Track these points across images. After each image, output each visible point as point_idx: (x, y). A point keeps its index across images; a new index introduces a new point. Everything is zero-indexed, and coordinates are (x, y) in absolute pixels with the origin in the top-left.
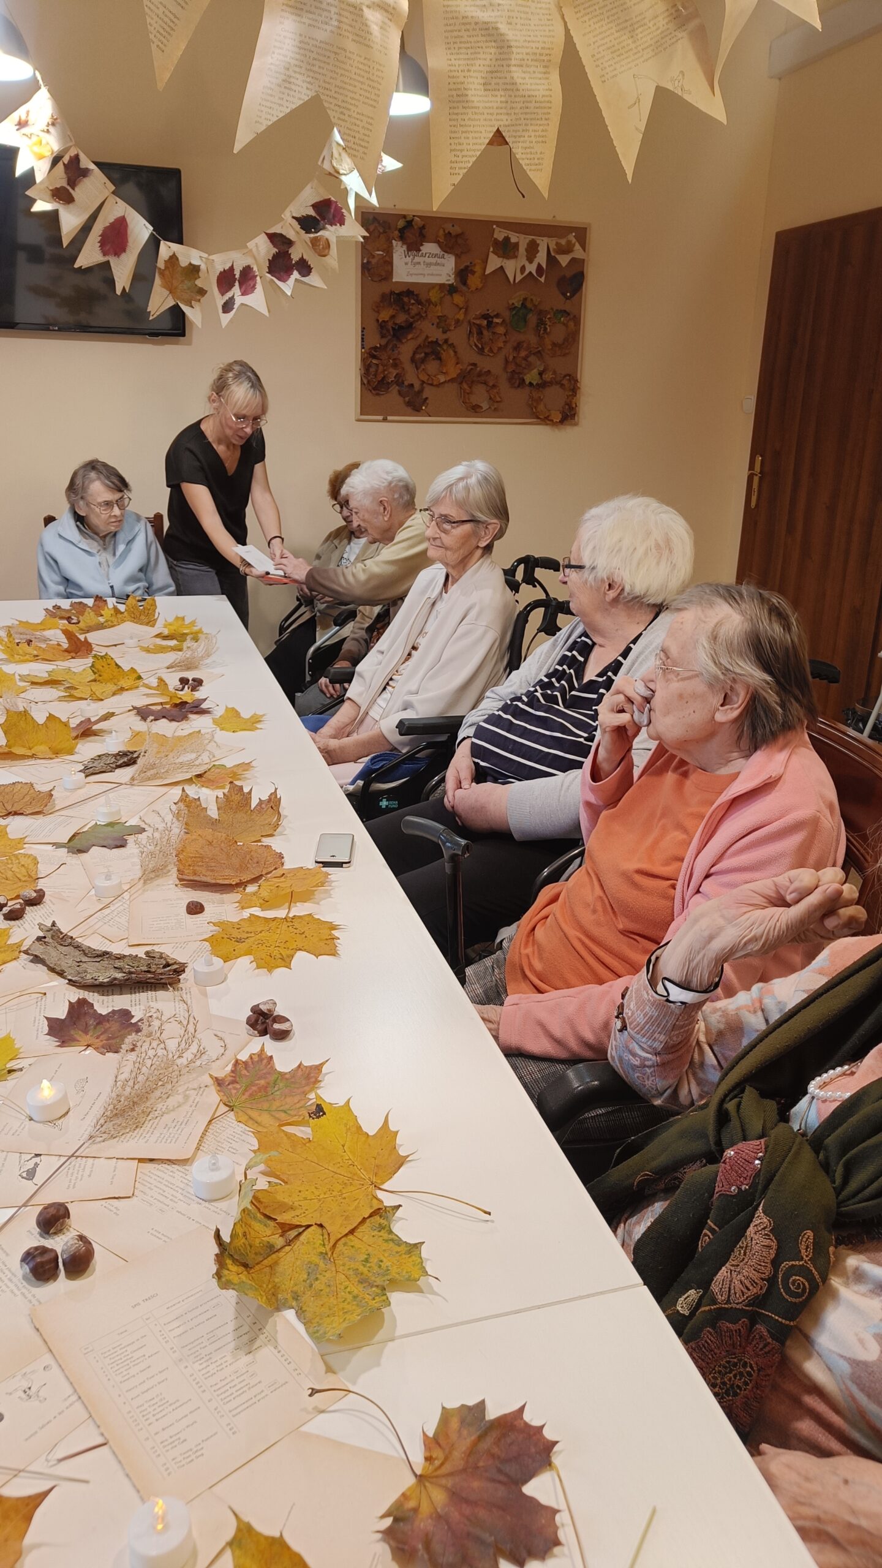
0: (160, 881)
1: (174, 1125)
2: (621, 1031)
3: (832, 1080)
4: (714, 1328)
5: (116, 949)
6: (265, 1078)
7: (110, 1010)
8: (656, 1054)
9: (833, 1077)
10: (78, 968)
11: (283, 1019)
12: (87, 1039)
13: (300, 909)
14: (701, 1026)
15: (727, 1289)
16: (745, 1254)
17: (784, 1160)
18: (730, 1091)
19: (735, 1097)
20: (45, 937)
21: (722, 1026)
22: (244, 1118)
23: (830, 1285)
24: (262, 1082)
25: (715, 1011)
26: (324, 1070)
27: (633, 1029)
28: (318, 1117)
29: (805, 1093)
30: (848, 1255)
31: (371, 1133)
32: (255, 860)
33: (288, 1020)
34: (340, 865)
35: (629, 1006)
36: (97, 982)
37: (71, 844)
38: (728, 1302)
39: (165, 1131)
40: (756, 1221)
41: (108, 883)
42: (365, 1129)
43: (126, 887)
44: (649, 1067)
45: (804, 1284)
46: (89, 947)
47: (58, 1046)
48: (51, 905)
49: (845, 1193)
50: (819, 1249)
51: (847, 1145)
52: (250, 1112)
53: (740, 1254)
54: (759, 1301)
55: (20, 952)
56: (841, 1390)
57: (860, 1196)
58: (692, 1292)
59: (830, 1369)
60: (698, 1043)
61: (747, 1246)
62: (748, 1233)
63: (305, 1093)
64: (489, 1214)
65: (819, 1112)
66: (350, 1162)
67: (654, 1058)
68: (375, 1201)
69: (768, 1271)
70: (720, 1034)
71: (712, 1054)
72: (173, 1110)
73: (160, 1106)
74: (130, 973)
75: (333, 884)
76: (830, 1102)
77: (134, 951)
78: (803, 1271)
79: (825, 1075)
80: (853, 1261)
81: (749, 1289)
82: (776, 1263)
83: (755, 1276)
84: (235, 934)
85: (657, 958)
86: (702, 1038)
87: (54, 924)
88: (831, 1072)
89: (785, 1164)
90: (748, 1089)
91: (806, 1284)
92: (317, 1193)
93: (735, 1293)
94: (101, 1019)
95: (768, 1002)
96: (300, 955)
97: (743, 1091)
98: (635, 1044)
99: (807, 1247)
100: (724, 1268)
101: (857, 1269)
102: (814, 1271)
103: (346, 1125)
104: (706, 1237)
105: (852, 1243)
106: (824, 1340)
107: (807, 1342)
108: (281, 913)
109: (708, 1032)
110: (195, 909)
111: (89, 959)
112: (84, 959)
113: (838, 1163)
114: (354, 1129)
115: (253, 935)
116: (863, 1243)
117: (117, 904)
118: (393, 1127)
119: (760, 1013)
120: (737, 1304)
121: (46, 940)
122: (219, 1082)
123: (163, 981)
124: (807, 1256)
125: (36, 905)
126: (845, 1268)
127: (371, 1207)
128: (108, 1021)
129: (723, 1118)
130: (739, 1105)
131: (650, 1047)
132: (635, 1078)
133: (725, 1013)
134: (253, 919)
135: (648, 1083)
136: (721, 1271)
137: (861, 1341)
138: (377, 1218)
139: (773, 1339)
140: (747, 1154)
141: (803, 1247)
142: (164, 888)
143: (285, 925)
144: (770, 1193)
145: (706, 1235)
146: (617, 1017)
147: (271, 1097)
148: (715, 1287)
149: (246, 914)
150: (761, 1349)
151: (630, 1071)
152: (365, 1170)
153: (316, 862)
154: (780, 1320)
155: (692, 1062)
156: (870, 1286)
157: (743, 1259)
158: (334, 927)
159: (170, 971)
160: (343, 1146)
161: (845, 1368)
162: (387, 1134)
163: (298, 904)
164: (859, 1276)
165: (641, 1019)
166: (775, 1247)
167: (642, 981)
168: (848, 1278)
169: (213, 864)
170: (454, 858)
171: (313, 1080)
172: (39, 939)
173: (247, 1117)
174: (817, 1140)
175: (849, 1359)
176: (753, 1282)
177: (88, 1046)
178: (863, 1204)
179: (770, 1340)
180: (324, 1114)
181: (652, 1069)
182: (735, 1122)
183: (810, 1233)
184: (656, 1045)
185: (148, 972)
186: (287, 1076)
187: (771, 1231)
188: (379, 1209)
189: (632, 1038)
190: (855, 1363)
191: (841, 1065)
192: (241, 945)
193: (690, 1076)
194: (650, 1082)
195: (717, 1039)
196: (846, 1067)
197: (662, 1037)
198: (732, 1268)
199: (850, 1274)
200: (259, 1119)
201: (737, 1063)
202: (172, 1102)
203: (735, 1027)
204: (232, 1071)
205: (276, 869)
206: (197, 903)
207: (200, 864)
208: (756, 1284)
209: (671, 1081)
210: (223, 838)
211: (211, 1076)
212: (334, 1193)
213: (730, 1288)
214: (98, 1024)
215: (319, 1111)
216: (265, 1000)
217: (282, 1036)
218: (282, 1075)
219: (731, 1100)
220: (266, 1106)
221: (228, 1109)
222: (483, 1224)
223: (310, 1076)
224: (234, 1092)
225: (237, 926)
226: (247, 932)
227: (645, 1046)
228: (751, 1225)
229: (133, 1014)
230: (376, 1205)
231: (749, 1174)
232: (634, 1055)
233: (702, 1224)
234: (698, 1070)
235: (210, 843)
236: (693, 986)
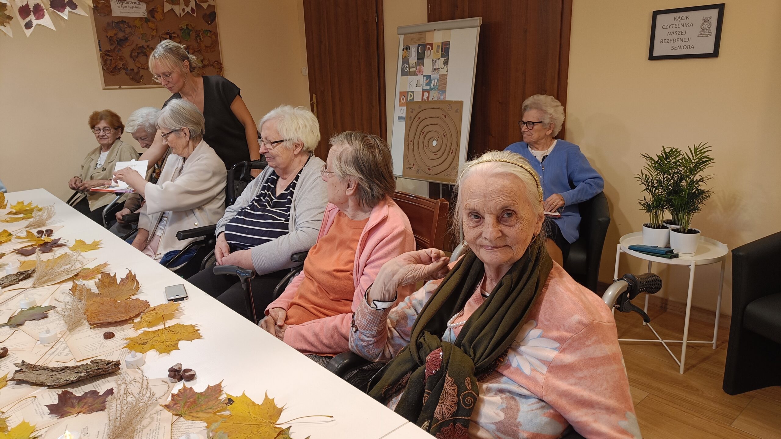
0: (79, 328)
1: (152, 432)
2: (355, 332)
3: (454, 320)
4: (440, 432)
5: (72, 364)
6: (192, 398)
7: (83, 393)
8: (373, 337)
9: (454, 319)
10: (52, 379)
11: (189, 370)
12: (77, 409)
13: (170, 323)
14: (388, 321)
15: (442, 414)
16: (446, 396)
17: (450, 353)
18: (419, 335)
19: (421, 337)
20: (22, 369)
21: (398, 318)
22: (190, 418)
23: (480, 397)
24: (191, 400)
25: (393, 312)
26: (223, 385)
27: (361, 329)
28: (231, 404)
29: (447, 327)
30: (482, 385)
31: (260, 404)
32: (133, 307)
33: (192, 370)
34: (182, 299)
35: (358, 319)
36: (69, 382)
37: (10, 323)
38: (443, 419)
39: (148, 436)
40: (446, 381)
41: (48, 335)
42: (256, 403)
43: (60, 336)
44: (370, 345)
45: (471, 400)
46: (54, 367)
47: (59, 418)
48: (13, 355)
49: (476, 359)
50: (473, 383)
51: (471, 340)
52: (192, 414)
53: (443, 397)
54: (456, 414)
55: (7, 381)
56: (494, 437)
57: (482, 358)
58: (426, 423)
59: (487, 431)
60: (389, 329)
61: (445, 393)
62: (444, 387)
63: (217, 398)
64: (332, 417)
65: (455, 333)
66: (256, 418)
67: (373, 339)
68: (276, 429)
69: (456, 400)
70: (398, 321)
71: (396, 332)
72: (148, 426)
73: (139, 427)
74: (88, 372)
75: (183, 308)
76: (458, 327)
77: (84, 363)
78: (470, 394)
79: (451, 319)
80: (485, 386)
81: (450, 410)
82: (458, 396)
83: (451, 403)
84: (140, 341)
85: (368, 293)
86: (390, 326)
87: (23, 362)
88: (453, 317)
89: (451, 355)
90: (426, 332)
91: (472, 399)
92: (246, 436)
93: (446, 414)
94: (80, 399)
95: (414, 302)
96: (181, 344)
97: (424, 334)
98: (363, 336)
99: (469, 384)
100: (437, 406)
101: (487, 388)
102: (473, 393)
103: (246, 403)
104: (426, 397)
105: (482, 379)
106: (483, 420)
107: (476, 424)
108: (161, 327)
109: (392, 322)
110: (109, 336)
111: (57, 373)
112: (54, 373)
113: (470, 349)
114: (251, 404)
115: (150, 340)
116: (486, 378)
117: (58, 345)
118: (270, 397)
119: (412, 308)
120: (447, 418)
121: (23, 370)
122: (167, 407)
123: (110, 371)
124: (470, 388)
125: (3, 357)
126: (483, 389)
127: (276, 432)
128: (85, 398)
129: (419, 346)
130: (424, 339)
131: (371, 334)
132: (365, 353)
133: (397, 312)
134: (146, 333)
135: (371, 352)
136: (437, 408)
137: (497, 414)
138: (281, 436)
139: (464, 427)
140: (436, 355)
141: (467, 385)
142: (83, 331)
143: (166, 332)
144: (449, 368)
145: (426, 396)
146: (352, 327)
147: (199, 405)
148: (436, 415)
149: (141, 331)
150: (461, 433)
151: (363, 350)
152: (265, 419)
153: (169, 300)
154: (465, 418)
155: (388, 338)
156: (494, 393)
157: (445, 399)
158: (193, 326)
159: (112, 365)
160: (249, 413)
161: (493, 427)
162: (269, 402)
163: (168, 321)
164: (489, 390)
165: (365, 322)
166: (457, 389)
167: (363, 305)
168: (485, 393)
169: (109, 314)
170: (246, 280)
171: (219, 391)
172: (17, 371)
173: (191, 417)
174: (459, 343)
175: (494, 423)
176: (452, 407)
177: (79, 413)
178: (484, 361)
179: (463, 428)
180: (234, 402)
181: (373, 345)
182: (425, 345)
183: (468, 378)
184: (373, 333)
185: (99, 369)
186: (204, 394)
187: (454, 383)
188: (280, 432)
189: (361, 333)
190: (497, 423)
191: (456, 314)
192: (145, 346)
193: (388, 344)
194: (372, 352)
195: (397, 324)
196: (458, 314)
197: (376, 328)
198: (442, 404)
199: (485, 391)
200: (198, 416)
202: (145, 422)
203: (404, 317)
204: (172, 400)
205: (147, 308)
206: (110, 332)
207: (100, 315)
208: (453, 406)
209: (381, 348)
210: (109, 300)
211: (161, 405)
212: (255, 433)
213: (442, 413)
214: (79, 401)
215: (230, 401)
216: (175, 364)
217: (191, 377)
218: (201, 394)
219: (420, 338)
220: (198, 409)
221: (178, 417)
222: (331, 422)
223: (217, 389)
224: (178, 408)
225: (139, 338)
226: (146, 339)
227: (368, 335)
228: (445, 384)
229: (98, 391)
230: (278, 431)
231: (439, 363)
232: (363, 340)
233: (423, 392)
234: (391, 341)
235: (102, 304)
236: (386, 300)
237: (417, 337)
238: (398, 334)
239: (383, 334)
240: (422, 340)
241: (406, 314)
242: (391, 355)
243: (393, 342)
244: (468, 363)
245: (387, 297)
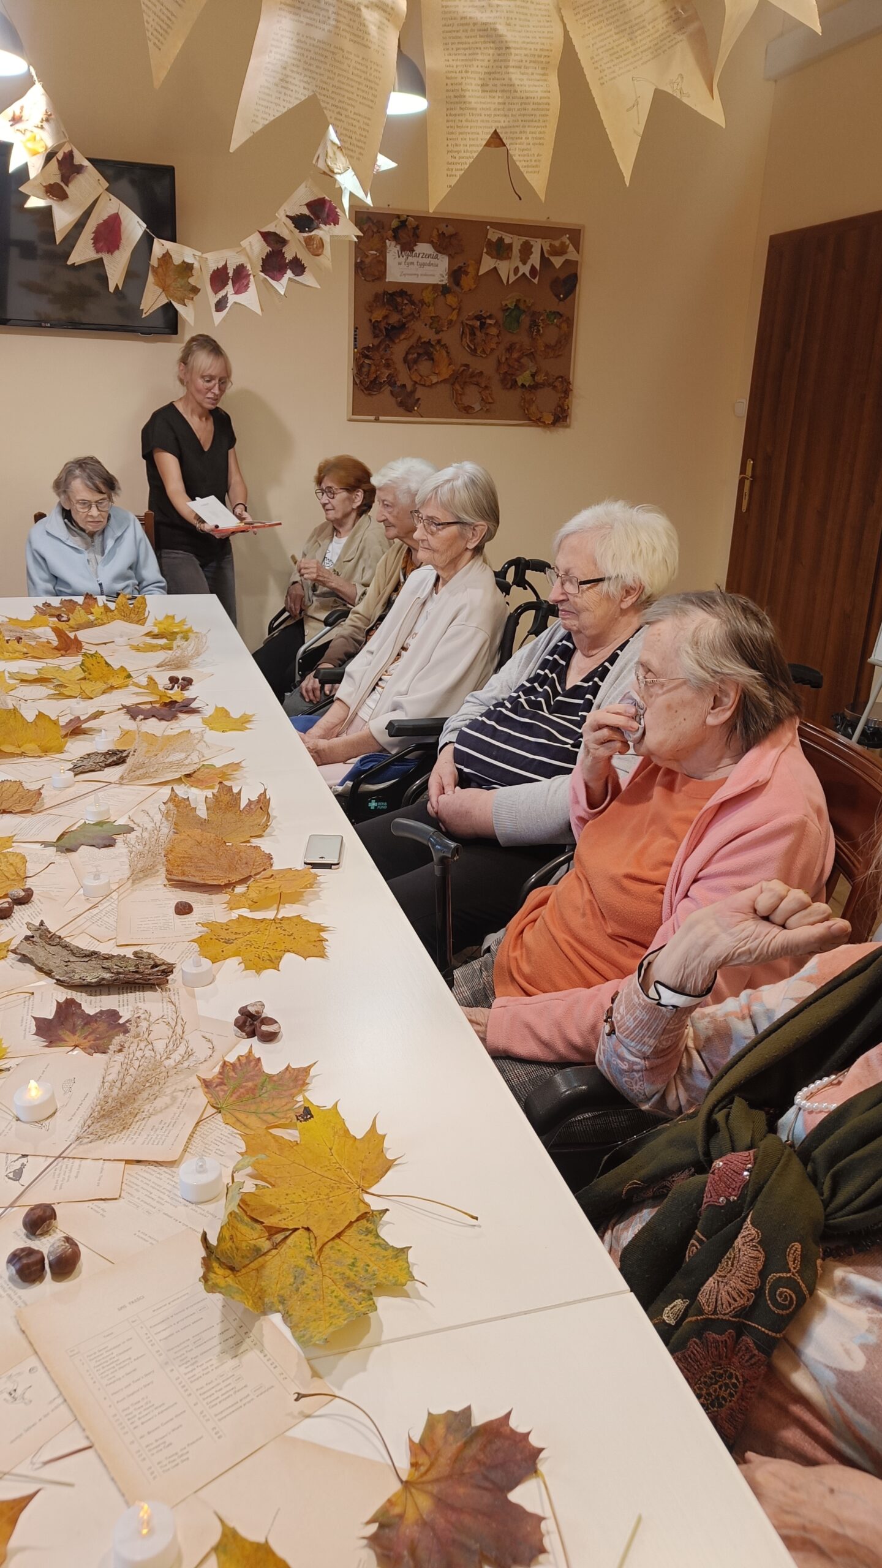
0: (149, 881)
1: (161, 1126)
2: (609, 1034)
3: (819, 1090)
4: (700, 1339)
5: (104, 949)
6: (253, 1080)
7: (98, 1010)
8: (645, 1058)
9: (820, 1087)
10: (66, 968)
11: (271, 1021)
12: (76, 1039)
13: (288, 911)
14: (690, 1031)
15: (714, 1300)
16: (732, 1265)
17: (772, 1172)
18: (719, 1102)
19: (724, 1107)
20: (33, 937)
21: (710, 1033)
22: (232, 1120)
23: (817, 1296)
24: (250, 1084)
25: (704, 1016)
26: (312, 1072)
27: (622, 1033)
28: (306, 1120)
29: (792, 1104)
30: (835, 1267)
31: (358, 1137)
32: (244, 861)
33: (276, 1022)
34: (328, 866)
35: (618, 1009)
36: (85, 982)
37: (59, 843)
38: (715, 1312)
39: (152, 1133)
40: (744, 1233)
41: (96, 883)
42: (352, 1133)
43: (114, 887)
44: (638, 1071)
45: (791, 1297)
46: (78, 947)
47: (46, 1046)
48: (39, 904)
49: (833, 1206)
50: (806, 1260)
51: (834, 1157)
52: (238, 1115)
53: (727, 1265)
54: (746, 1313)
55: (8, 951)
56: (827, 1401)
57: (848, 1208)
58: (679, 1301)
59: (816, 1380)
60: (686, 1048)
61: (734, 1257)
62: (736, 1244)
63: (293, 1096)
64: (476, 1218)
65: (805, 1123)
66: (338, 1166)
67: (643, 1062)
68: (362, 1205)
69: (755, 1283)
70: (709, 1040)
71: (700, 1060)
72: (161, 1111)
73: (147, 1107)
74: (119, 973)
75: (322, 886)
76: (817, 1113)
77: (122, 951)
78: (791, 1283)
79: (812, 1086)
80: (840, 1273)
81: (735, 1300)
82: (763, 1275)
83: (742, 1287)
84: (224, 935)
85: (649, 963)
86: (691, 1044)
87: (42, 923)
88: (818, 1082)
89: (774, 1176)
90: (737, 1099)
91: (794, 1296)
92: (304, 1196)
93: (722, 1304)
94: (89, 1020)
95: (756, 1008)
96: (289, 957)
97: (732, 1102)
98: (623, 1048)
99: (795, 1259)
100: (711, 1279)
101: (843, 1279)
102: (801, 1283)
103: (333, 1128)
104: (694, 1247)
105: (840, 1256)
106: (811, 1351)
107: (795, 1355)
108: (269, 914)
109: (696, 1038)
110: (184, 909)
111: (78, 959)
112: (73, 959)
113: (825, 1176)
114: (341, 1132)
115: (241, 936)
116: (850, 1255)
117: (105, 904)
118: (380, 1131)
119: (748, 1020)
120: (724, 1314)
121: (34, 939)
122: (207, 1084)
123: (151, 982)
124: (794, 1268)
125: (24, 904)
126: (832, 1279)
127: (358, 1211)
128: (96, 1021)
129: (711, 1129)
130: (728, 1115)
131: (639, 1051)
132: (623, 1083)
133: (713, 1018)
134: (241, 920)
135: (636, 1088)
136: (709, 1282)
137: (848, 1352)
138: (364, 1222)
139: (759, 1351)
140: (736, 1165)
141: (790, 1259)
142: (152, 888)
143: (274, 926)
144: (758, 1205)
145: (693, 1245)
146: (606, 1021)
147: (258, 1100)
148: (702, 1298)
149: (235, 915)
150: (747, 1361)
151: (619, 1076)
152: (353, 1174)
153: (305, 863)
154: (766, 1331)
155: (680, 1068)
156: (856, 1297)
157: (731, 1270)
158: (322, 929)
159: (158, 971)
160: (331, 1149)
161: (830, 1378)
162: (374, 1137)
163: (287, 905)
164: (846, 1288)
165: (631, 1024)
166: (762, 1259)
167: (632, 986)
168: (835, 1289)
169: (202, 865)
170: (443, 861)
171: (301, 1082)
172: (27, 938)
173: (234, 1119)
174: (805, 1151)
175: (835, 1369)
176: (740, 1294)
177: (76, 1046)
178: (851, 1217)
179: (756, 1352)
180: (312, 1116)
181: (640, 1074)
182: (723, 1134)
183: (797, 1245)
184: (645, 1049)
185: (137, 972)
186: (275, 1078)
187: (759, 1243)
188: (366, 1213)
189: (621, 1042)
190: (841, 1373)
191: (828, 1076)
192: (229, 946)
193: (678, 1081)
194: (638, 1087)
195: (705, 1045)
196: (833, 1077)
197: (652, 1042)
198: (720, 1279)
199: (836, 1284)
200: (247, 1121)
201: (726, 1073)
202: (159, 1103)
203: (723, 1034)
204: (220, 1073)
205: (264, 870)
206: (186, 903)
207: (189, 864)
208: (743, 1295)
209: (660, 1086)
210: (212, 839)
211: (198, 1077)
212: (321, 1197)
213: (717, 1299)
214: (86, 1024)
215: (307, 1114)
216: (253, 1001)
217: (270, 1038)
218: (270, 1077)
219: (720, 1110)
220: (253, 1108)
221: (215, 1110)
222: (470, 1229)
223: (298, 1078)
224: (221, 1094)
225: (226, 927)
226: (236, 933)
227: (634, 1050)
228: (740, 1236)
229: (121, 1014)
230: (363, 1209)
231: (738, 1186)
232: (623, 1059)
233: (689, 1234)
234: (686, 1076)
235: (199, 843)
236: (687, 991)
237: (715, 1106)
238: (703, 1068)
239: (669, 1057)
240: (719, 1116)
241: (729, 1029)
242: (680, 1106)
243: (688, 1080)
244: (811, 1205)
245: (689, 986)
